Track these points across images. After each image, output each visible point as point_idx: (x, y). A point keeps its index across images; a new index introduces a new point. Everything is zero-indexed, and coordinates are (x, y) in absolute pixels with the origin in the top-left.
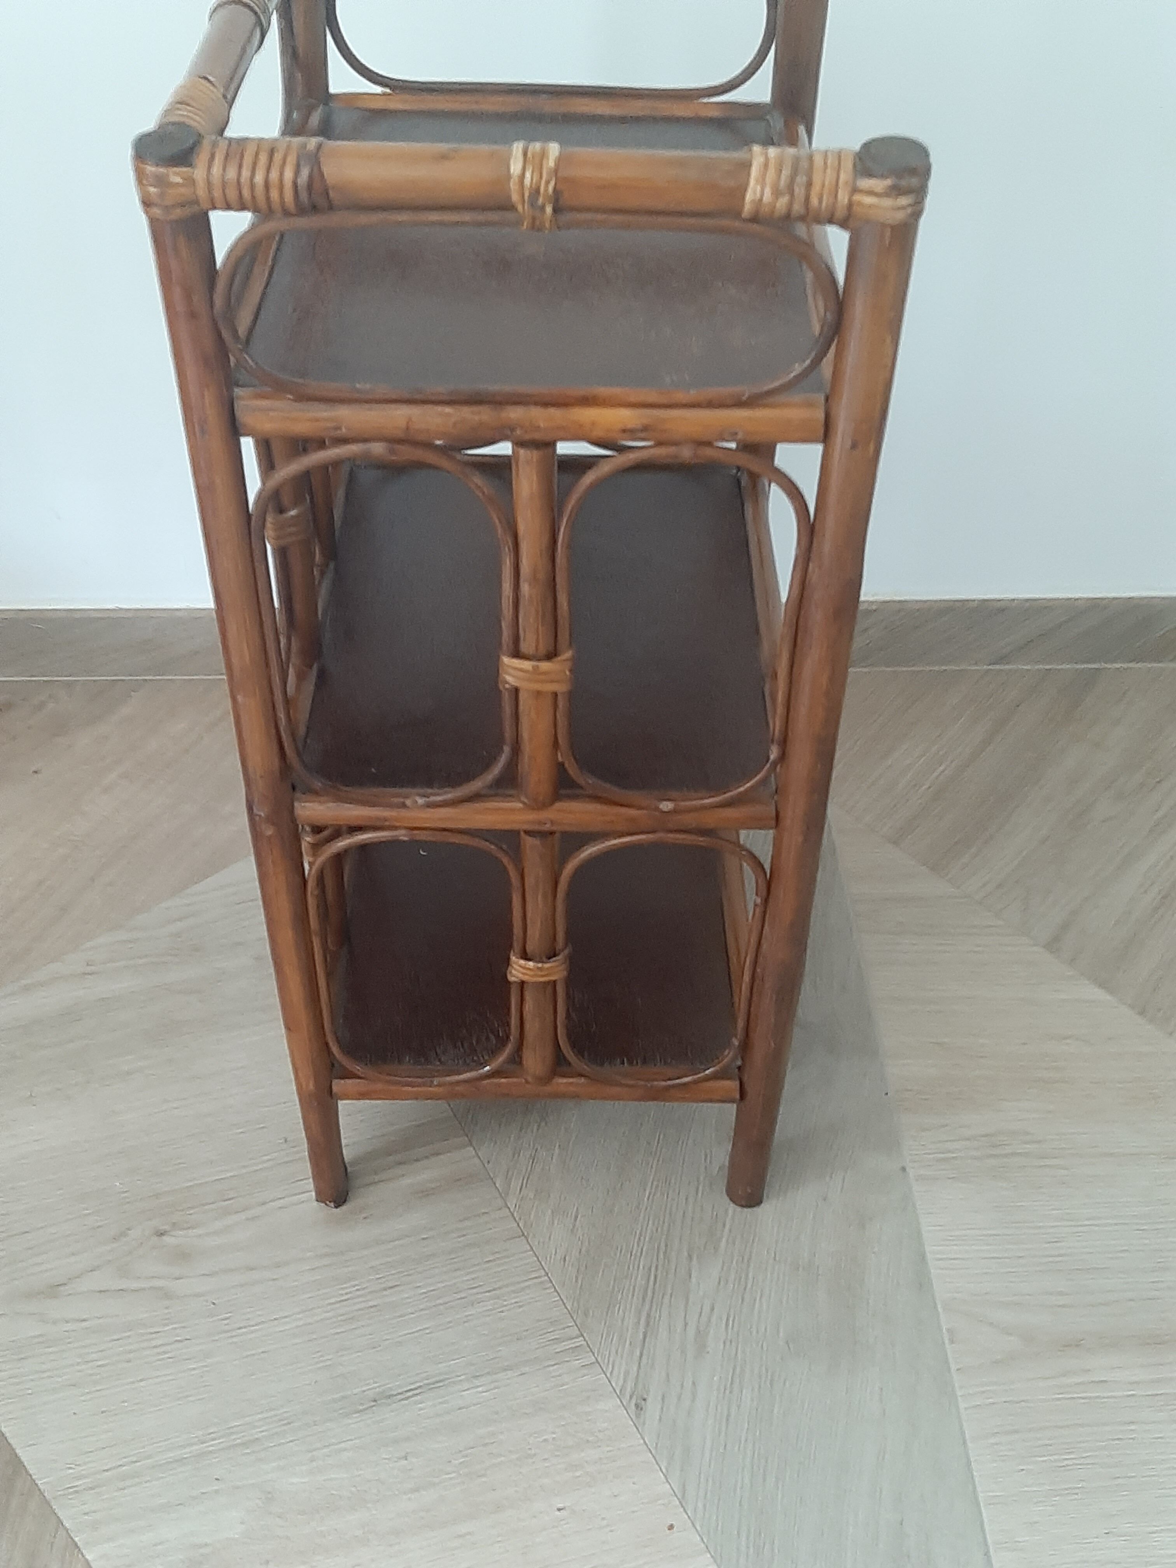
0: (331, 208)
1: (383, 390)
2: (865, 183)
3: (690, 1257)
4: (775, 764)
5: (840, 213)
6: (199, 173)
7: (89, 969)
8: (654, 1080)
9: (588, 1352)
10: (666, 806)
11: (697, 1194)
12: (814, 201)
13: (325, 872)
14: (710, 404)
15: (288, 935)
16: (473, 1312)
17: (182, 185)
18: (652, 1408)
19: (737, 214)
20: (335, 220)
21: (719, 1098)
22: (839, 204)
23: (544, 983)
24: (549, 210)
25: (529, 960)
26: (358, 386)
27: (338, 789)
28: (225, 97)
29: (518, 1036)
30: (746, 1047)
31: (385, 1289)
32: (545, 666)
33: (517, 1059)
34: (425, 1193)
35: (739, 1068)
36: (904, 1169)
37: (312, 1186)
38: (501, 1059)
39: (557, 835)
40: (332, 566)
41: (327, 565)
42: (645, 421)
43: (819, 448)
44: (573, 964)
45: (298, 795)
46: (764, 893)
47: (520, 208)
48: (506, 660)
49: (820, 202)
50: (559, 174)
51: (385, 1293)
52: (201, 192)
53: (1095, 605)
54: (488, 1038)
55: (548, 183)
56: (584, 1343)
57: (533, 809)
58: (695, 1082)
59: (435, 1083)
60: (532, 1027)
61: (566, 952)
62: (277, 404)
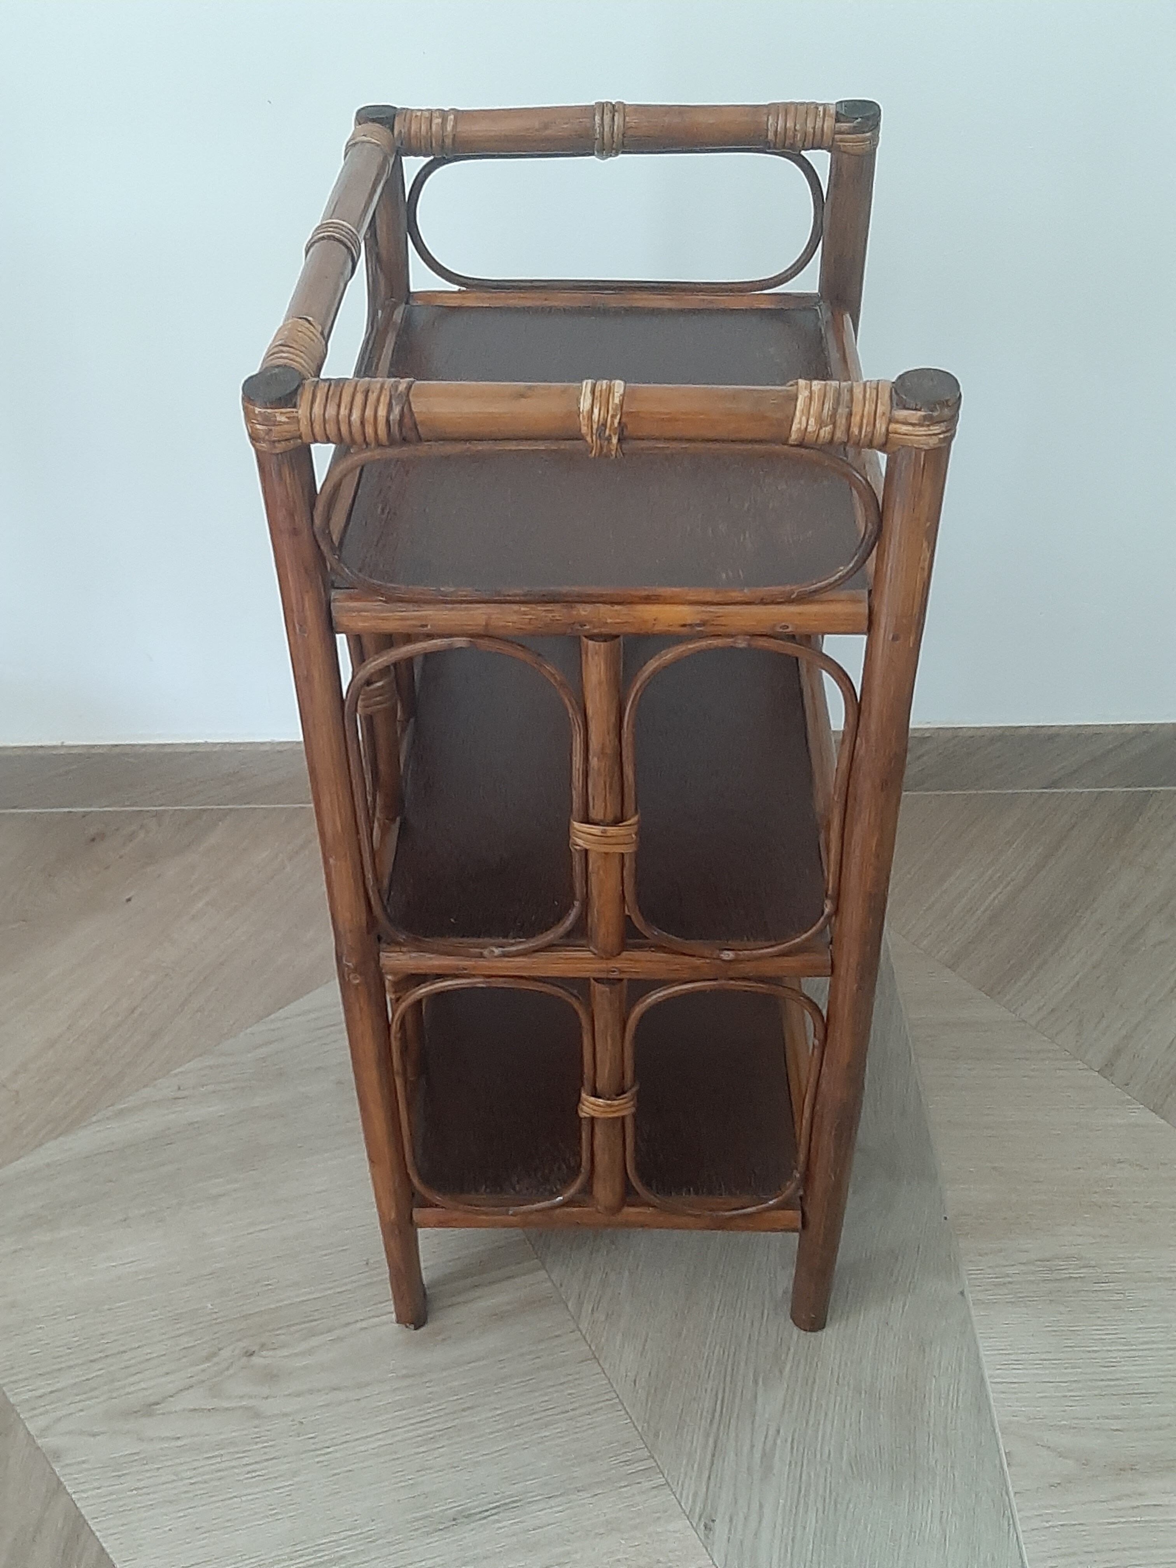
0: (420, 439)
1: (465, 591)
2: (901, 414)
3: (756, 1382)
4: (829, 917)
5: (879, 438)
6: (302, 412)
7: (180, 1094)
8: (719, 1210)
9: (658, 1473)
10: (728, 955)
11: (763, 1317)
12: (855, 430)
13: (407, 1018)
14: (763, 602)
15: (372, 1075)
16: (547, 1434)
17: (287, 423)
18: (721, 1529)
19: (785, 443)
20: (423, 449)
21: (783, 1228)
22: (877, 434)
23: (613, 1118)
24: (615, 440)
25: (599, 1097)
26: (442, 589)
27: (420, 940)
28: (322, 333)
29: (589, 1168)
30: (807, 1179)
31: (463, 1410)
32: (612, 830)
33: (588, 1189)
34: (499, 1316)
35: (801, 1198)
36: (962, 1293)
37: (393, 1309)
38: (572, 1191)
39: (625, 982)
40: (412, 720)
41: (408, 721)
42: (705, 617)
43: (865, 637)
44: (641, 1100)
45: (384, 946)
46: (822, 1036)
47: (589, 439)
48: (576, 825)
49: (860, 431)
50: (624, 409)
51: (464, 1414)
52: (304, 428)
53: (1144, 731)
54: (559, 1168)
55: (613, 416)
56: (654, 1464)
57: (602, 958)
58: (759, 1212)
59: (511, 1212)
60: (602, 1159)
61: (634, 1089)
62: (369, 605)
